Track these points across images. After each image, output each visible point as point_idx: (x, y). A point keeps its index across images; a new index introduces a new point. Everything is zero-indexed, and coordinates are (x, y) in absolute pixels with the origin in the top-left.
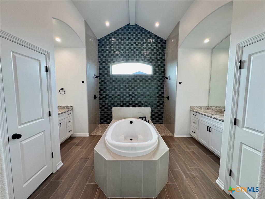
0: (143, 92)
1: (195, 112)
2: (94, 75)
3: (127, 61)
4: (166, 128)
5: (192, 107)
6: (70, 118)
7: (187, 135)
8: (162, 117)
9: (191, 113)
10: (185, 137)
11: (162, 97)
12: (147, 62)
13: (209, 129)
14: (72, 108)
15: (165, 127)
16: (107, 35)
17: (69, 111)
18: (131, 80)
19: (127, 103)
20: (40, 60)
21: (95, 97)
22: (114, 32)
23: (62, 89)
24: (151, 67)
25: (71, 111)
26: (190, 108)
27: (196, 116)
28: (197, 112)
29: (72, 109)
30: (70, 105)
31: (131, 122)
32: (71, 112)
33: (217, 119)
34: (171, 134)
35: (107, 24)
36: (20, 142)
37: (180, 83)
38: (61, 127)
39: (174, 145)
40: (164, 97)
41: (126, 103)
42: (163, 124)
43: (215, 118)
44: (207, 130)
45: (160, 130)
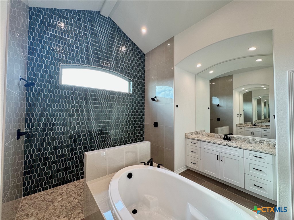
1: (194, 140)
2: (21, 79)
5: (187, 134)
9: (186, 141)
11: (143, 123)
13: (220, 158)
19: (93, 138)
24: (127, 82)
26: (185, 135)
27: (197, 145)
28: (197, 140)
31: (130, 176)
33: (230, 146)
37: (177, 106)
40: (144, 123)
41: (91, 138)
43: (227, 145)
44: (218, 159)
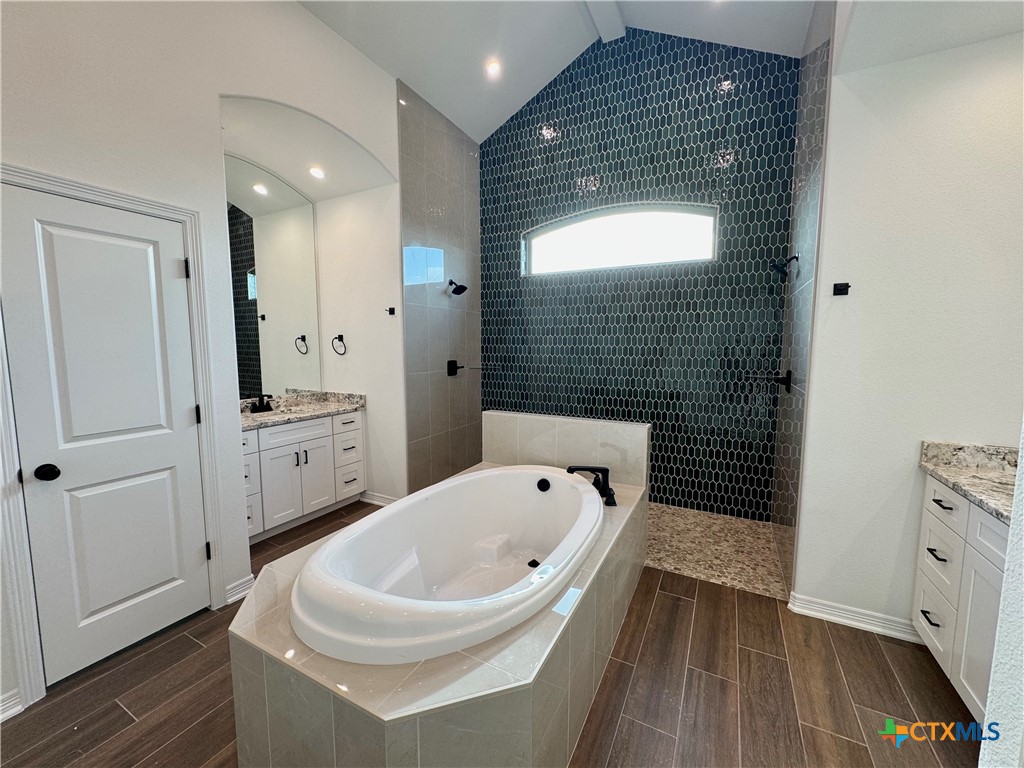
0: (661, 349)
1: (945, 483)
2: (450, 283)
3: (588, 210)
4: (773, 545)
5: (938, 446)
6: (353, 436)
7: (885, 622)
8: (767, 481)
10: (866, 633)
12: (682, 199)
14: (363, 401)
15: (769, 541)
16: (512, 118)
17: (345, 412)
18: (602, 296)
20: (157, 242)
21: (453, 368)
22: (538, 99)
23: (340, 338)
24: (712, 219)
25: (359, 413)
26: (923, 454)
27: (954, 518)
28: (956, 489)
29: (363, 406)
30: (358, 394)
31: (544, 485)
32: (357, 416)
34: (775, 590)
35: (493, 69)
36: (68, 491)
37: (841, 290)
38: (306, 462)
39: (745, 657)
42: (768, 520)
45: (728, 551)
